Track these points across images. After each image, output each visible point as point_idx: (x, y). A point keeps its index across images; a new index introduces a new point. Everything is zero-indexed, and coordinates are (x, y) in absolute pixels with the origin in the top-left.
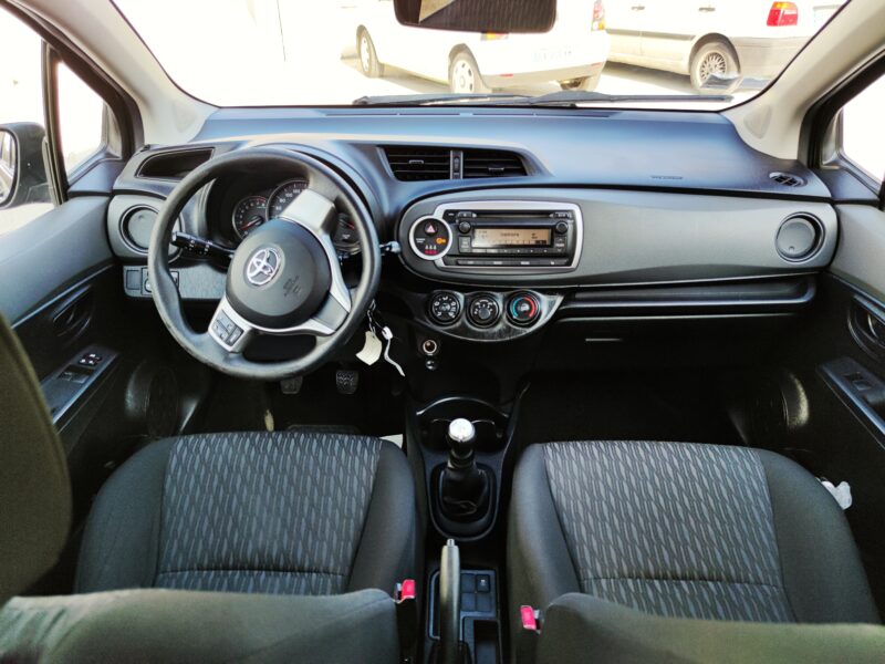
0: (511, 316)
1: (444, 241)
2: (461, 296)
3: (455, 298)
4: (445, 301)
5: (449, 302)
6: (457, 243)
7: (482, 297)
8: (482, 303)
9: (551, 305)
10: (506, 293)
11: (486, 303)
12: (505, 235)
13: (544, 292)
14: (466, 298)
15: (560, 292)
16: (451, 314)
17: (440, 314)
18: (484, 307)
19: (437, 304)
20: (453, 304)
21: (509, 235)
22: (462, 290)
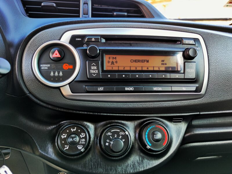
0: (145, 146)
1: (71, 67)
2: (91, 127)
3: (85, 130)
4: (74, 133)
5: (77, 134)
6: (84, 68)
7: (113, 127)
8: (114, 133)
9: (178, 132)
10: (137, 122)
11: (118, 133)
12: (135, 61)
13: (171, 119)
14: (96, 129)
15: (184, 119)
16: (80, 147)
17: (67, 147)
18: (115, 137)
19: (64, 136)
20: (83, 135)
21: (139, 61)
22: (94, 120)
